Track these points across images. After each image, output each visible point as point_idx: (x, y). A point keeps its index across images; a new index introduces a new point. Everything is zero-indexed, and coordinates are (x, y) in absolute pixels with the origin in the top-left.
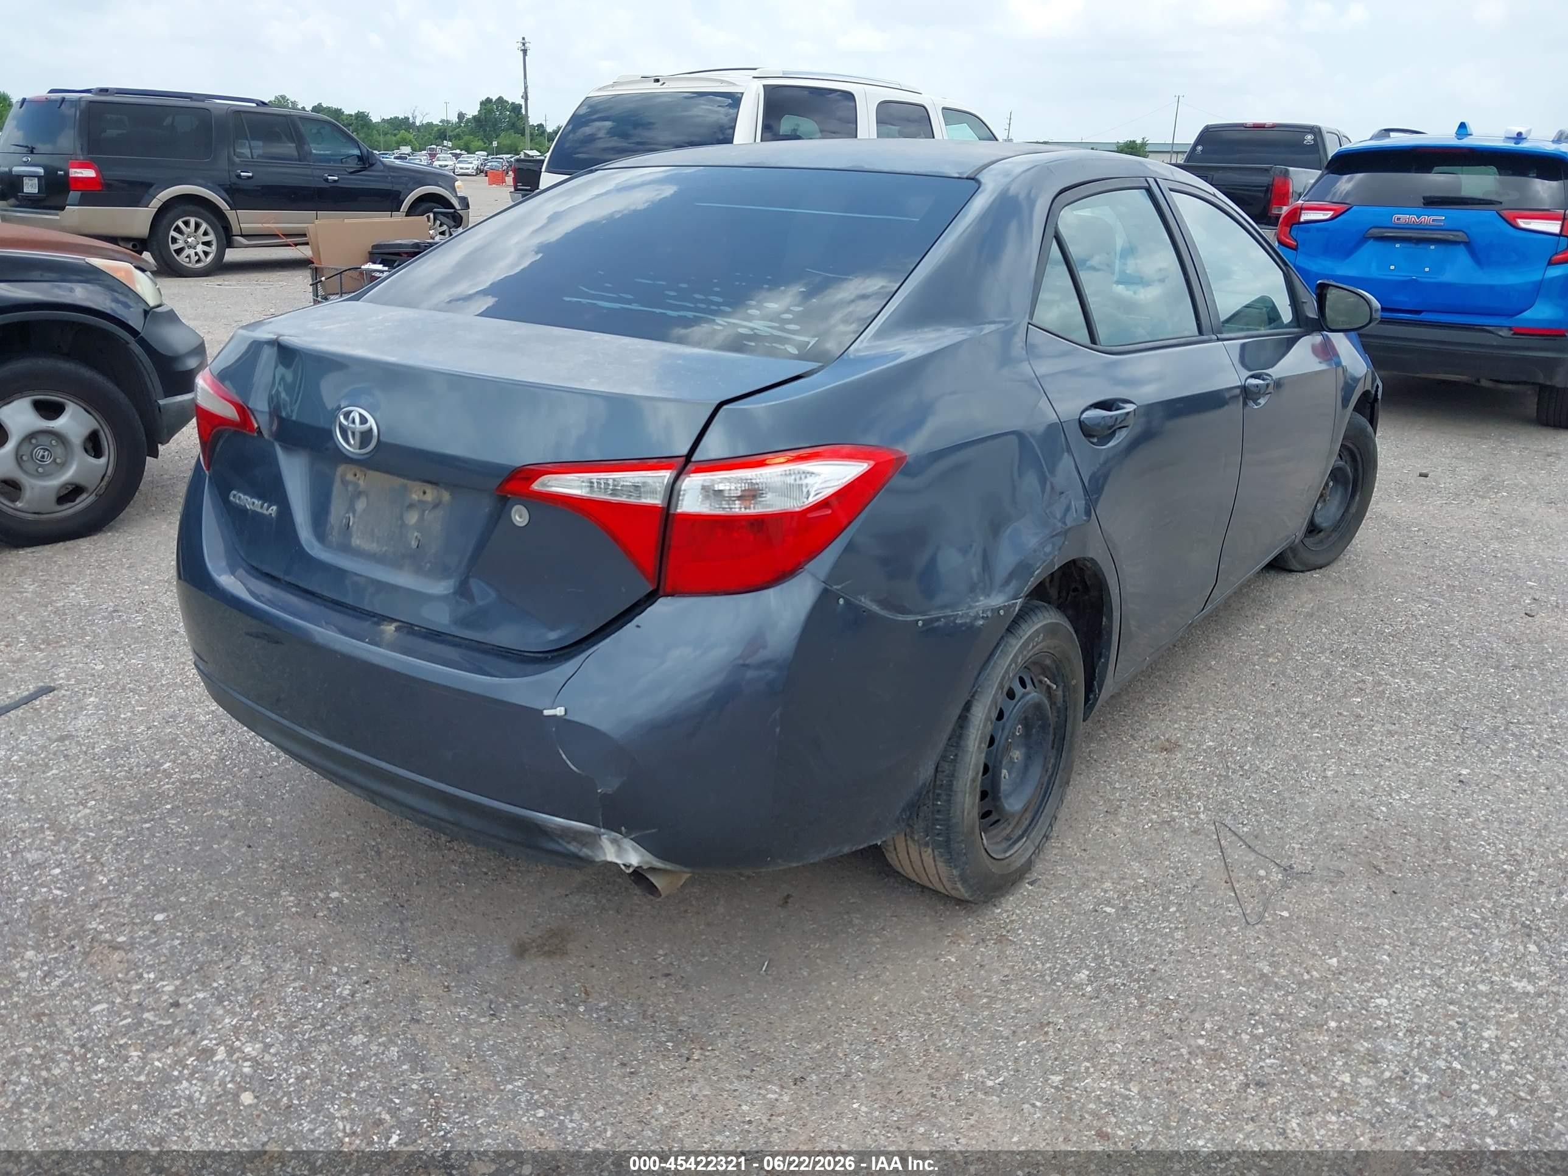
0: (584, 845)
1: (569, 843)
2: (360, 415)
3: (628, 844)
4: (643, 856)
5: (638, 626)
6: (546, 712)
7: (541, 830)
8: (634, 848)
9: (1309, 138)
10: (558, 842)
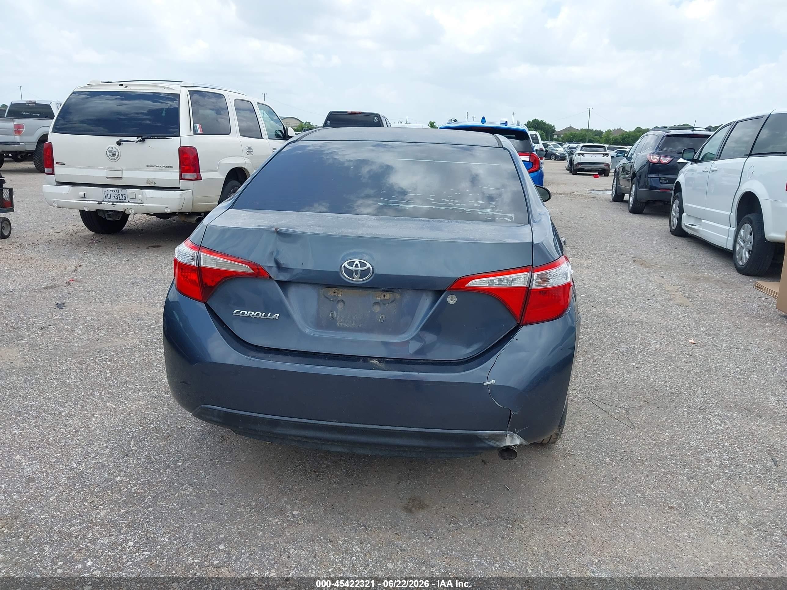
0: (497, 441)
1: (490, 441)
2: (360, 262)
3: (516, 436)
4: (521, 440)
5: (517, 340)
6: (485, 384)
7: (478, 439)
8: (518, 437)
9: (376, 118)
10: (485, 443)
